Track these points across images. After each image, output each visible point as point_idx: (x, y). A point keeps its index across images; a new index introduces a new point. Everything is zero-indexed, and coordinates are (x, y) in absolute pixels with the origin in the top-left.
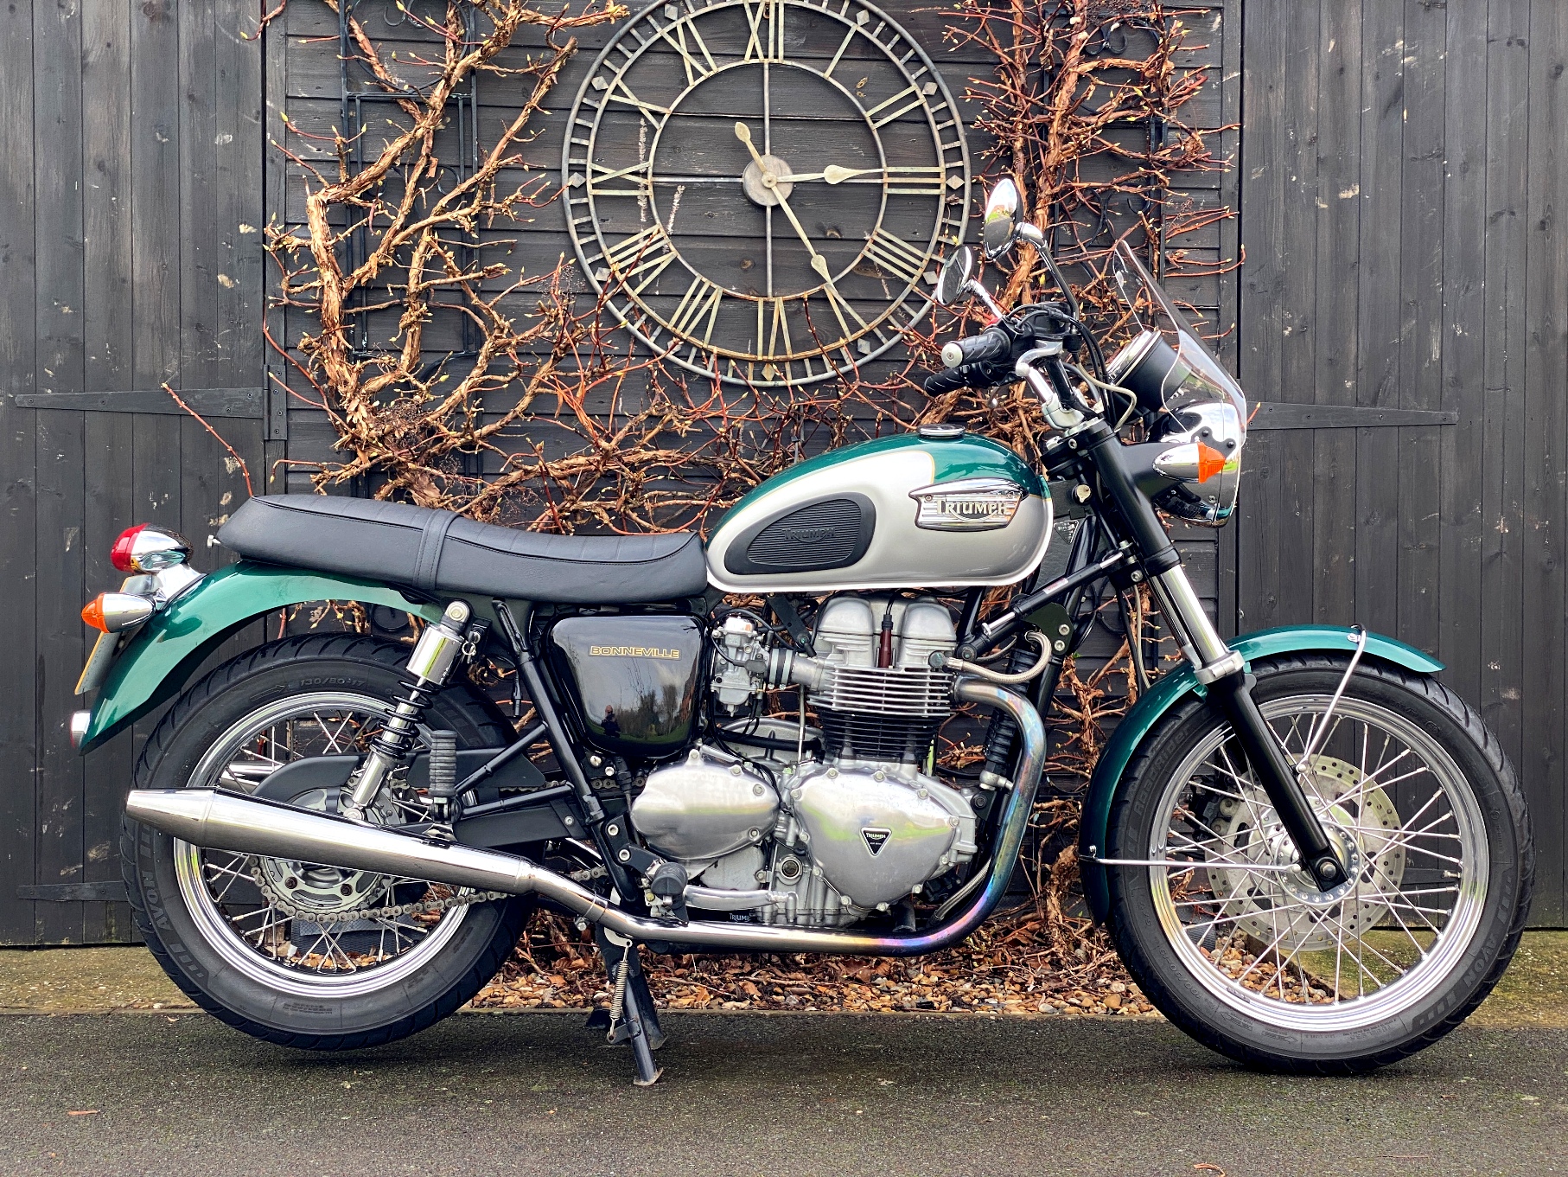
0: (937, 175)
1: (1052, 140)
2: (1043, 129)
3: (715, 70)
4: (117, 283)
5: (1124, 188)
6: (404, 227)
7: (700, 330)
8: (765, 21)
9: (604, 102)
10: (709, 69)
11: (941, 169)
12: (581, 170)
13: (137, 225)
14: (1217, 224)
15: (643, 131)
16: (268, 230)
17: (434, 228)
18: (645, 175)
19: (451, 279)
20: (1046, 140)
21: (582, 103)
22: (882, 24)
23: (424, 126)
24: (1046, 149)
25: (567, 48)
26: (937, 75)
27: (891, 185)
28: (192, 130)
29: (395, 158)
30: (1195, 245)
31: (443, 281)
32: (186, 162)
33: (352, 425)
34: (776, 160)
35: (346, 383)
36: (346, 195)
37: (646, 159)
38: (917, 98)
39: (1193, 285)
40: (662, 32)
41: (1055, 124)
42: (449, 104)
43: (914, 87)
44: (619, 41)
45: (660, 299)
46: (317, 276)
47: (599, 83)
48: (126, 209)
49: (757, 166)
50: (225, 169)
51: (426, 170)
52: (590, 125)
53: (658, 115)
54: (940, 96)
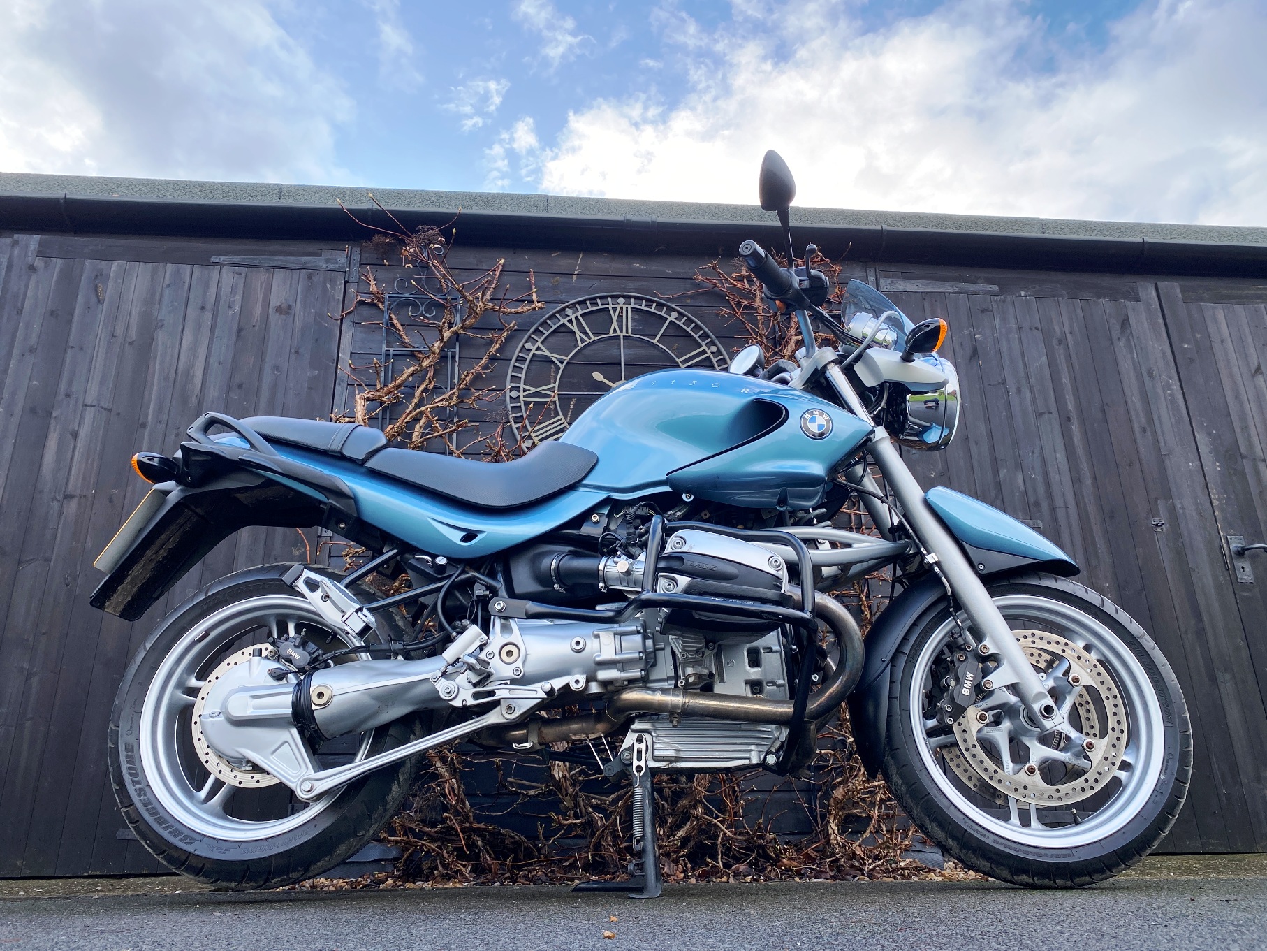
3: (593, 338)
6: (412, 411)
9: (531, 354)
10: (590, 338)
12: (518, 389)
15: (552, 370)
18: (552, 390)
19: (436, 434)
21: (518, 356)
22: (685, 318)
23: (427, 361)
25: (512, 325)
26: (717, 341)
28: (295, 369)
29: (409, 376)
32: (290, 384)
36: (380, 397)
37: (554, 382)
38: (706, 353)
40: (565, 321)
42: (444, 357)
43: (704, 347)
47: (528, 346)
50: (312, 388)
52: (523, 366)
53: (562, 362)
54: (719, 352)
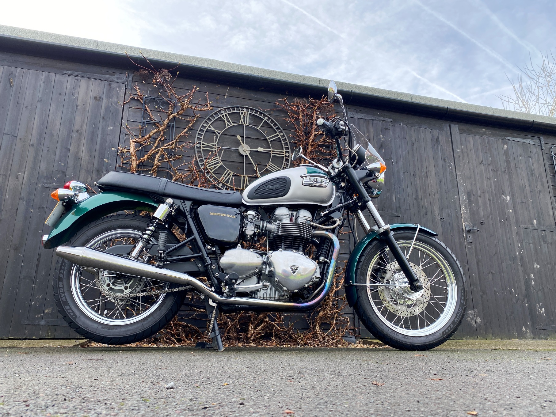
4: (77, 158)
6: (155, 149)
7: (227, 182)
8: (244, 116)
9: (206, 129)
10: (231, 124)
11: (284, 151)
12: (200, 143)
13: (85, 145)
15: (215, 137)
16: (119, 148)
18: (215, 145)
19: (166, 160)
21: (201, 129)
22: (271, 120)
23: (161, 128)
26: (283, 131)
27: (273, 153)
28: (103, 126)
29: (154, 134)
31: (164, 161)
32: (100, 132)
34: (246, 145)
36: (140, 141)
37: (216, 142)
38: (279, 136)
40: (221, 116)
42: (168, 126)
43: (278, 133)
44: (210, 117)
45: (218, 174)
46: (131, 158)
47: (205, 125)
48: (82, 142)
49: (242, 146)
50: (110, 135)
51: (161, 138)
52: (202, 134)
53: (219, 133)
54: (283, 136)
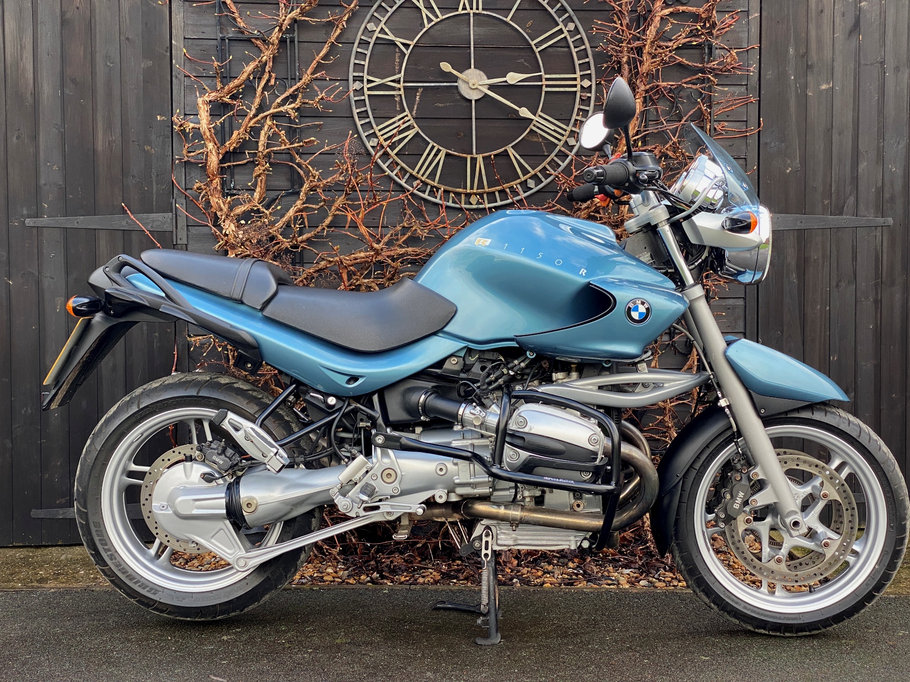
0: (575, 79)
1: (645, 57)
2: (640, 51)
3: (441, 17)
5: (690, 86)
6: (255, 116)
7: (432, 176)
9: (374, 38)
10: (437, 17)
11: (578, 75)
12: (361, 79)
14: (745, 106)
15: (397, 55)
16: (174, 118)
17: (274, 116)
18: (398, 81)
19: (283, 147)
20: (642, 57)
21: (361, 39)
23: (267, 55)
24: (641, 62)
25: (352, 5)
26: (575, 18)
27: (547, 86)
29: (250, 75)
30: (732, 119)
31: (279, 148)
33: (226, 235)
34: (478, 71)
35: (221, 210)
36: (221, 97)
37: (400, 72)
38: (563, 33)
39: (731, 143)
41: (647, 47)
42: (282, 41)
43: (561, 26)
44: (383, 1)
45: (409, 156)
46: (204, 146)
47: (371, 26)
48: (89, 106)
49: (467, 76)
50: (148, 82)
51: (268, 81)
52: (366, 52)
53: (406, 46)
54: (577, 31)
